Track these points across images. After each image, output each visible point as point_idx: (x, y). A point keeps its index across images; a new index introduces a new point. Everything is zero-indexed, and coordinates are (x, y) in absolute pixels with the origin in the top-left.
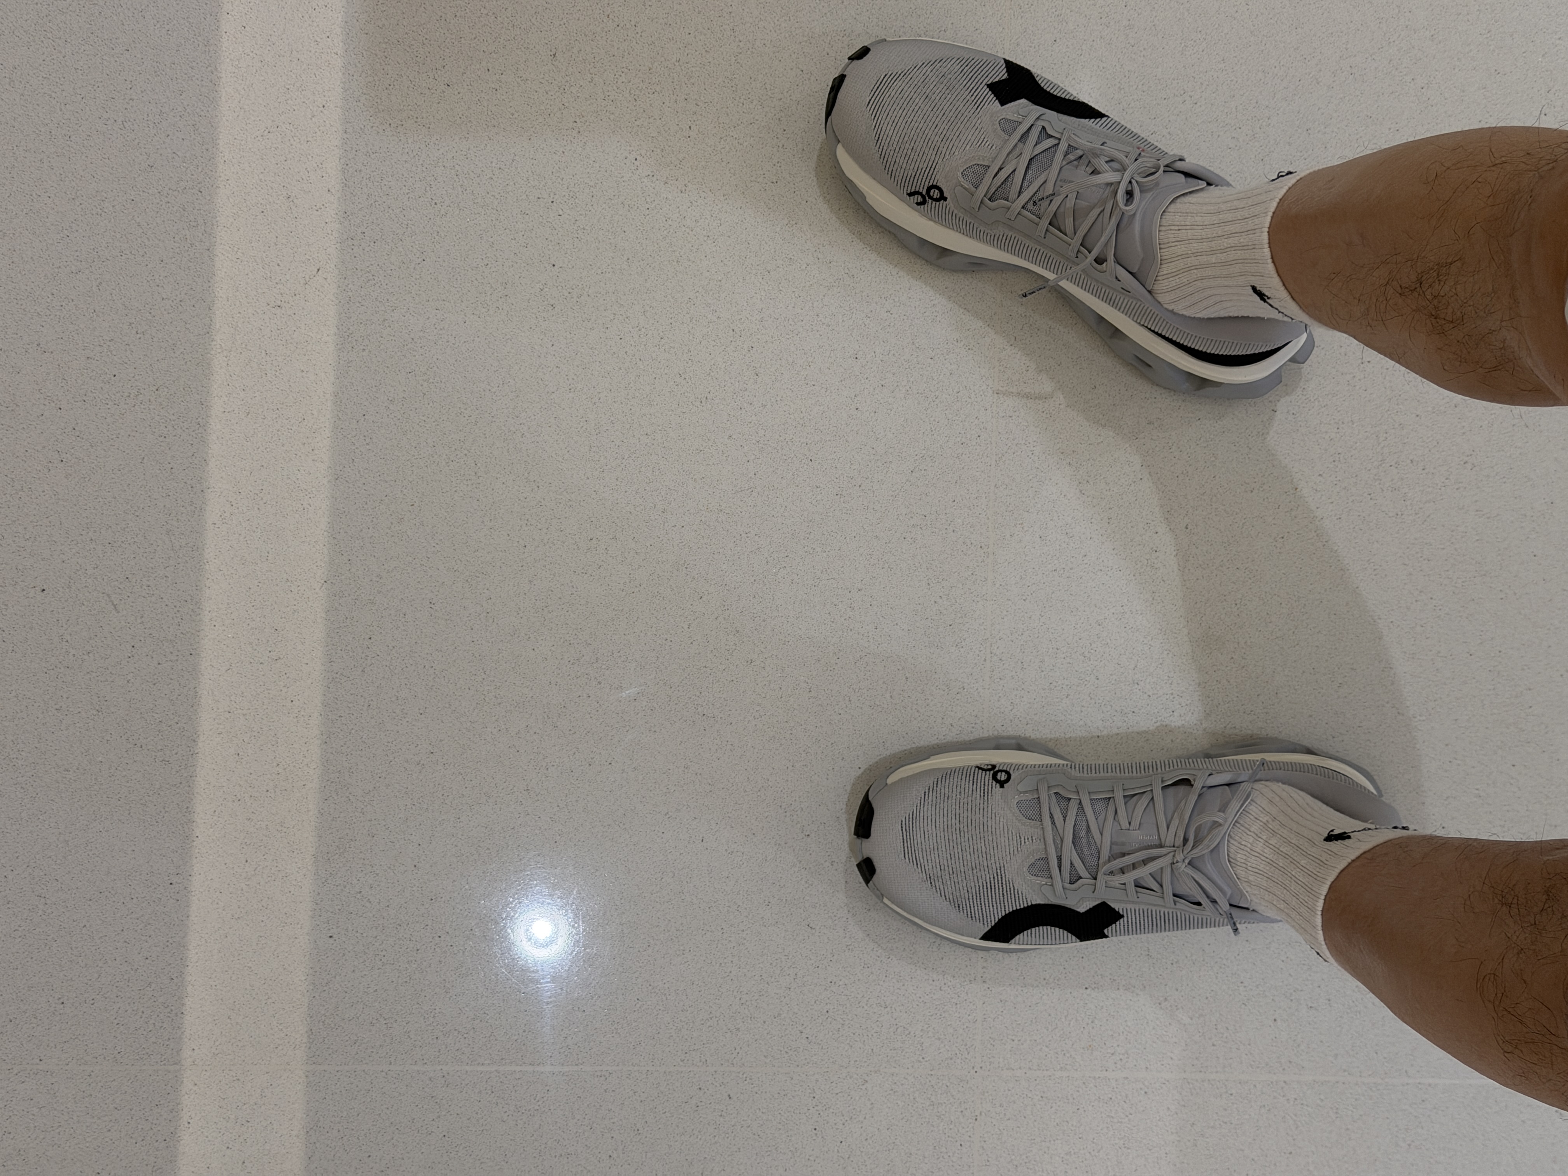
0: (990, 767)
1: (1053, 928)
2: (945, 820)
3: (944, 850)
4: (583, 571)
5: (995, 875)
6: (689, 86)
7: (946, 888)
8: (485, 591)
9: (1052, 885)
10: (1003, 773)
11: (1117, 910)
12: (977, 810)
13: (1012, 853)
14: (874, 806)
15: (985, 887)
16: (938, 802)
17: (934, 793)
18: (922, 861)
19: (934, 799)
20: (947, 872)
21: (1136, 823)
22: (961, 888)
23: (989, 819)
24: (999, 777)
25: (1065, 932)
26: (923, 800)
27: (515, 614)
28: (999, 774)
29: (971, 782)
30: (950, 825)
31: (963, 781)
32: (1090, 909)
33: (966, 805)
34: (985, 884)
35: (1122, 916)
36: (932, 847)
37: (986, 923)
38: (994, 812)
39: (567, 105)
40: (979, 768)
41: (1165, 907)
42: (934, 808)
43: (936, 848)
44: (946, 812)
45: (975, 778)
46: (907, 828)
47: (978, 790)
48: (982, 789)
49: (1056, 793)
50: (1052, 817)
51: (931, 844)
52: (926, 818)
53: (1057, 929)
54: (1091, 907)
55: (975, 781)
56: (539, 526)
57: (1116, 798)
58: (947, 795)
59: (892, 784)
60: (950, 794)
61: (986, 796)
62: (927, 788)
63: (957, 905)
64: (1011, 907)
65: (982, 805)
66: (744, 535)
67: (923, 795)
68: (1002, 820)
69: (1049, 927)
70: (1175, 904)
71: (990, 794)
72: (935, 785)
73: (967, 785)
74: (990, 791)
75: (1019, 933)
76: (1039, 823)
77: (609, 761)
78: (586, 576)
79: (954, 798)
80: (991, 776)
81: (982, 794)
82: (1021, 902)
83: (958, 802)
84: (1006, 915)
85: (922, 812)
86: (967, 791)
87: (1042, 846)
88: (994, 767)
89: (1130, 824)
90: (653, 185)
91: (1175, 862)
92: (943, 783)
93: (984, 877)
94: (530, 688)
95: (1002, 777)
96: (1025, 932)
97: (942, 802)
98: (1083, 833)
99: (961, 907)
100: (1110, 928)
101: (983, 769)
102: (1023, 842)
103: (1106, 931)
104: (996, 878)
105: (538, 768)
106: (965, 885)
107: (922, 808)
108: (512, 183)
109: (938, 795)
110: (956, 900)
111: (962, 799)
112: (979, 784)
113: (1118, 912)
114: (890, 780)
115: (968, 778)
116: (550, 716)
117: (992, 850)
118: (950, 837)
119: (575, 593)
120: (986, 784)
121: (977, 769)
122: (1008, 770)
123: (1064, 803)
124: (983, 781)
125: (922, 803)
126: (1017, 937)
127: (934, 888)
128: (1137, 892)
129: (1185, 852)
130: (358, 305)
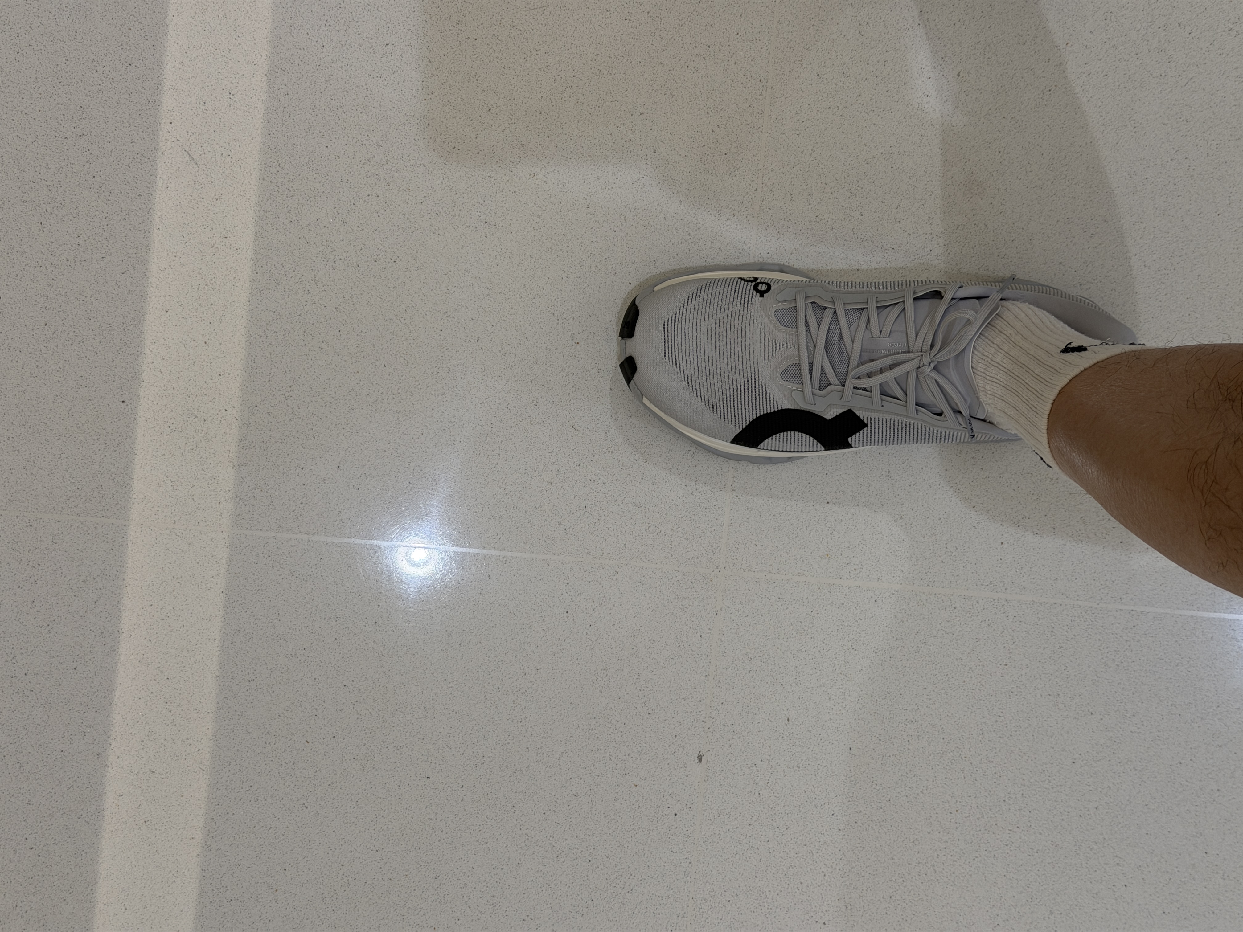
0: (752, 279)
1: (800, 434)
2: (706, 324)
3: (703, 352)
4: (377, 75)
5: (750, 379)
7: (702, 389)
9: (802, 391)
10: (764, 285)
11: (862, 418)
12: (737, 316)
13: (766, 358)
14: (639, 308)
15: (739, 390)
16: (701, 306)
17: (698, 299)
18: (681, 362)
19: (697, 304)
20: (704, 373)
21: (886, 330)
22: (716, 389)
24: (759, 288)
25: (811, 438)
26: (686, 305)
27: (311, 111)
28: (760, 285)
30: (710, 328)
31: (726, 290)
32: (836, 416)
33: (726, 311)
34: (739, 387)
35: (866, 425)
36: (691, 348)
37: (737, 426)
40: (742, 280)
41: (907, 417)
42: (696, 312)
43: (695, 349)
46: (668, 329)
48: (743, 297)
49: (813, 303)
51: (691, 345)
52: (687, 321)
53: (804, 435)
54: (838, 414)
57: (870, 309)
58: (709, 302)
59: (658, 291)
60: (712, 300)
62: (691, 293)
63: (711, 406)
64: (762, 411)
65: (741, 312)
66: (534, 53)
67: (687, 299)
68: (759, 326)
69: (796, 433)
70: (917, 414)
75: (768, 437)
77: (394, 259)
78: (381, 79)
79: (716, 304)
82: (772, 406)
83: (719, 308)
84: (757, 418)
85: (684, 315)
87: (795, 352)
88: (756, 279)
89: (881, 332)
91: (921, 366)
92: (707, 289)
93: (738, 379)
94: (322, 184)
96: (774, 436)
97: (704, 307)
98: (836, 340)
99: (715, 408)
100: (853, 437)
101: (745, 281)
102: (778, 348)
103: (849, 439)
104: (750, 381)
105: (326, 260)
106: (720, 387)
107: (685, 312)
109: (701, 301)
110: (710, 401)
111: (723, 305)
112: (740, 293)
113: (863, 421)
114: (657, 288)
115: (730, 287)
116: (339, 211)
117: (748, 355)
118: (709, 341)
119: (369, 96)
123: (819, 313)
125: (685, 307)
126: (766, 441)
127: (691, 388)
128: (882, 400)
129: (932, 356)
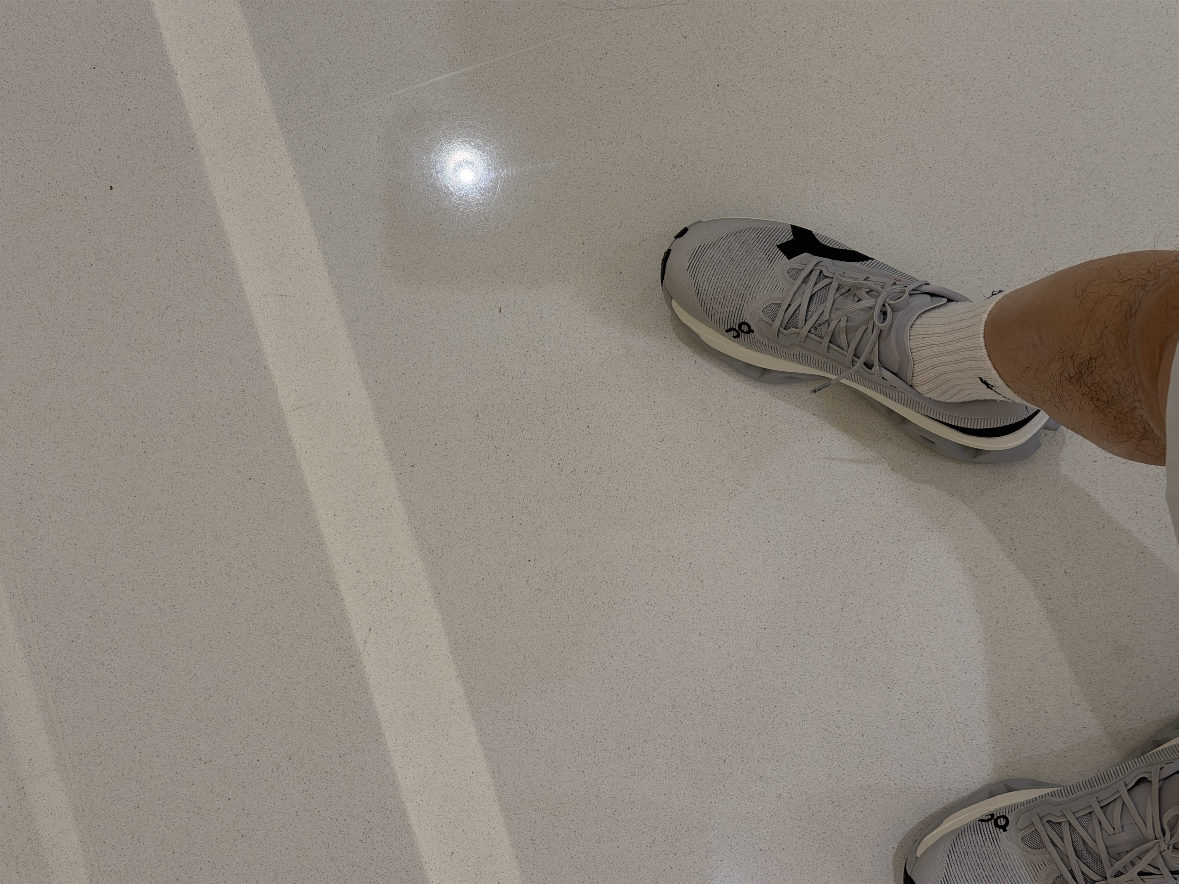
0: (989, 817)
6: (577, 399)
8: (568, 816)
13: (1033, 880)
14: (913, 879)
17: (956, 854)
19: (957, 858)
21: (1118, 826)
23: (1005, 859)
24: (999, 823)
29: (980, 835)
30: (977, 875)
31: (974, 836)
38: (1006, 853)
39: (497, 446)
40: (982, 820)
42: (960, 866)
44: (970, 866)
45: (982, 831)
47: (988, 839)
49: (1048, 822)
50: (1052, 842)
55: (982, 832)
56: (588, 753)
57: (1096, 811)
58: (965, 853)
59: (921, 855)
61: (995, 842)
62: (948, 851)
71: (998, 840)
72: (954, 847)
73: (978, 839)
74: (997, 838)
76: (1045, 849)
79: (972, 852)
80: (993, 825)
81: (992, 842)
83: (976, 854)
86: (979, 843)
88: (992, 815)
90: (577, 477)
91: (1162, 851)
92: (959, 843)
95: (1002, 822)
101: (985, 821)
108: (480, 515)
109: (959, 854)
111: (978, 851)
114: (918, 854)
115: (976, 832)
120: (992, 833)
121: (980, 822)
122: (1004, 815)
124: (988, 831)
129: (1167, 842)
130: (406, 643)
